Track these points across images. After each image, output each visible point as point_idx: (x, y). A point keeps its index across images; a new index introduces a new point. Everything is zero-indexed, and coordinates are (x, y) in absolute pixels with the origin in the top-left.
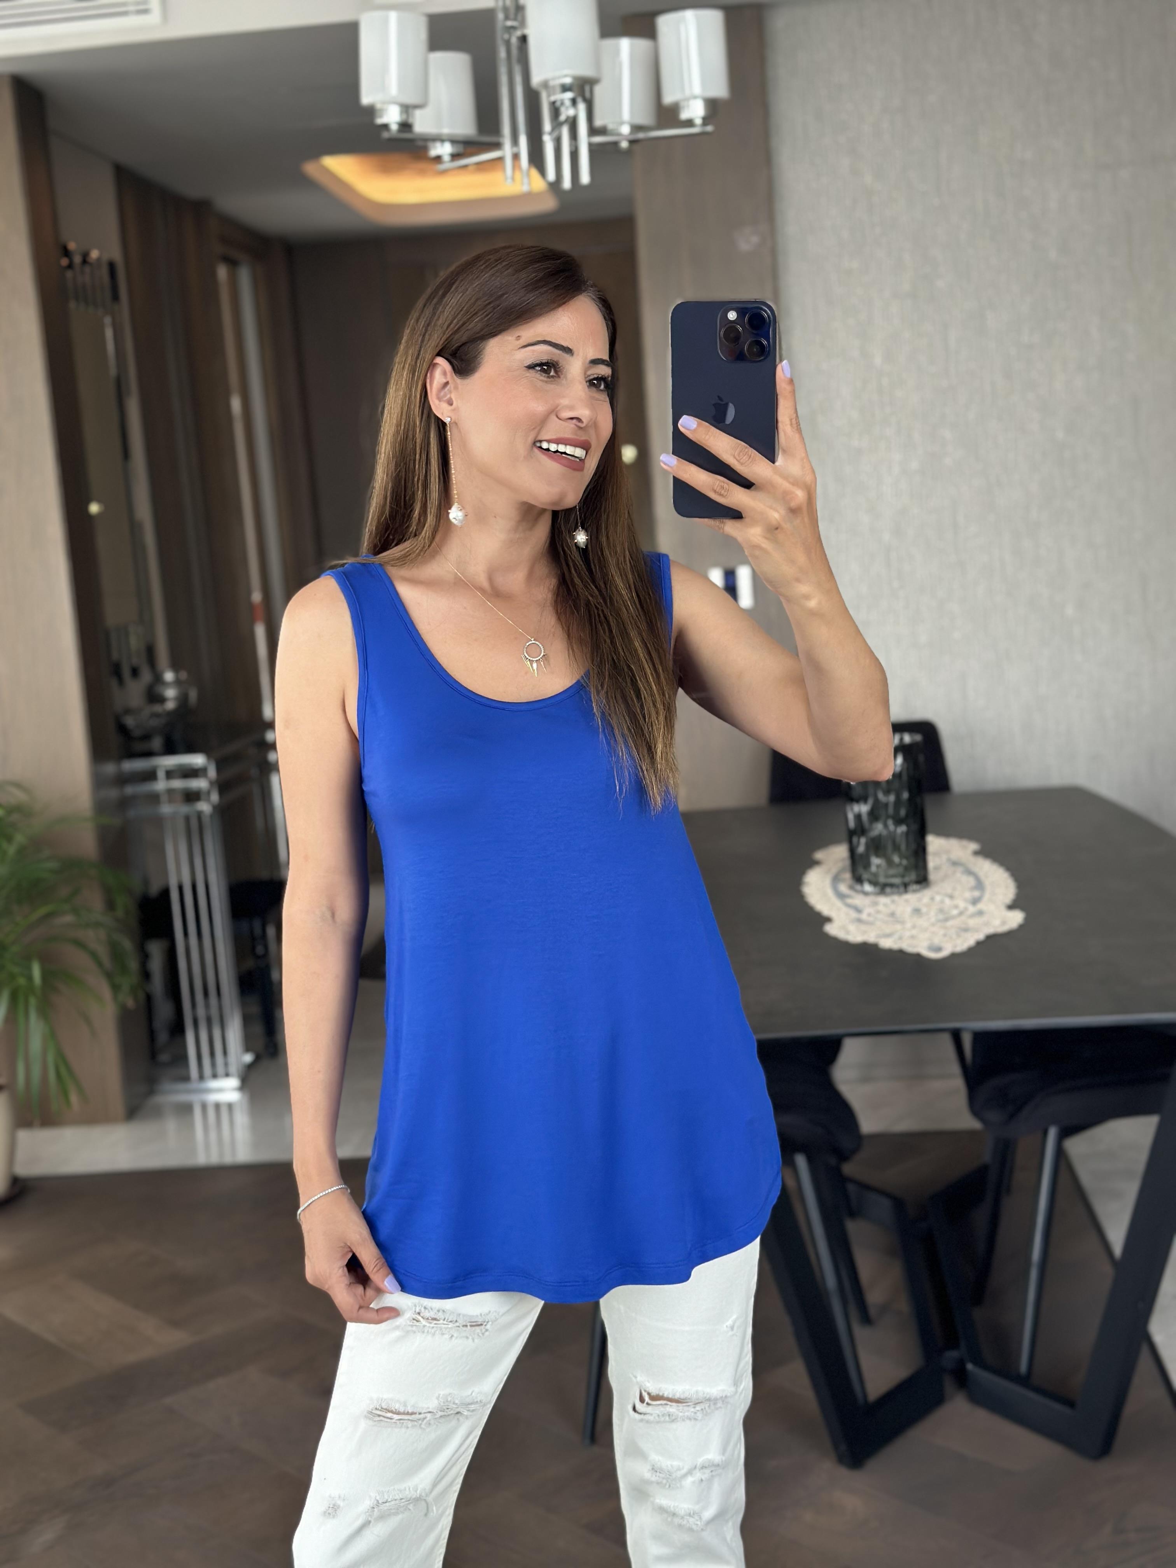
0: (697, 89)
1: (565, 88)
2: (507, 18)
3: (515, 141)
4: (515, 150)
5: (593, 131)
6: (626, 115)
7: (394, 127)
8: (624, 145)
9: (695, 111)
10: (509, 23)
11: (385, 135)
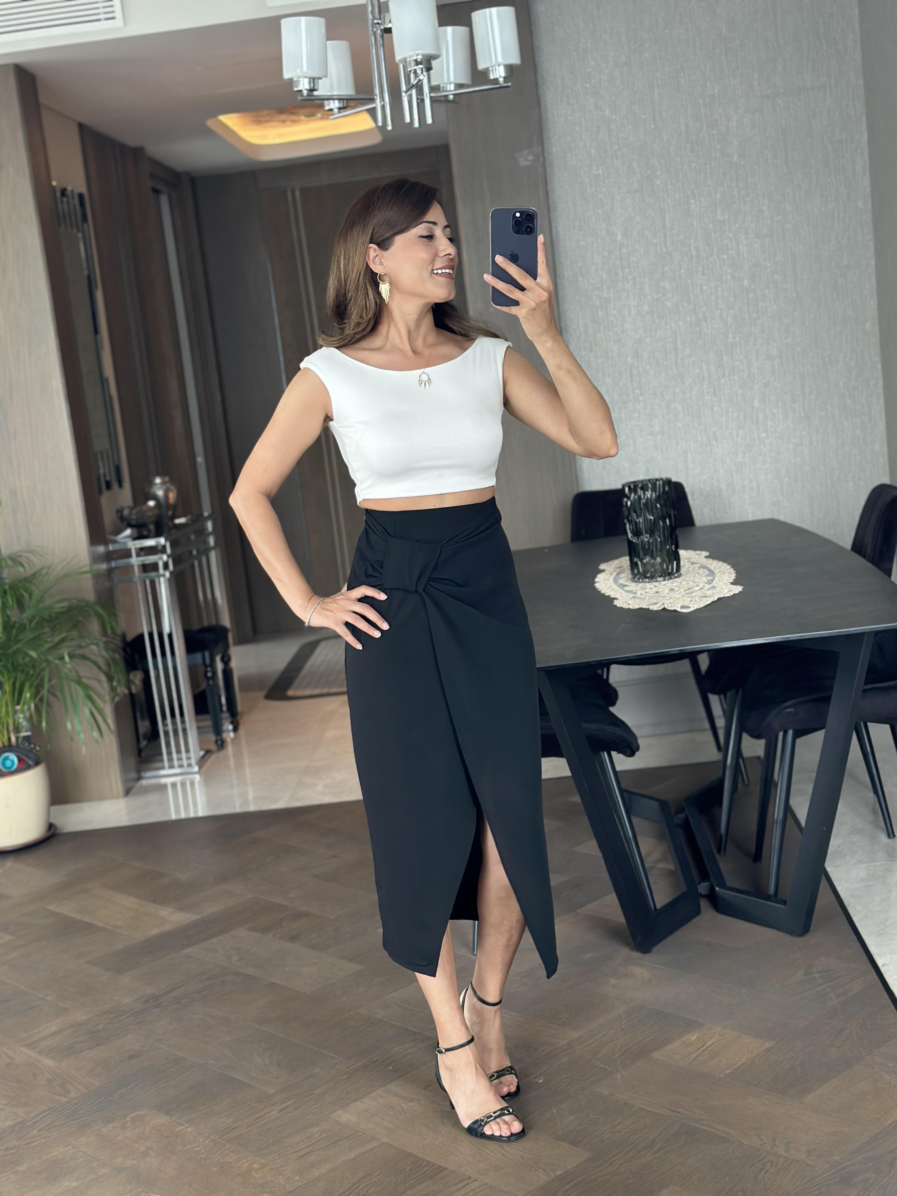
0: (500, 60)
1: (417, 63)
2: (374, 18)
3: (382, 98)
4: (383, 103)
5: (433, 89)
6: (452, 79)
7: (305, 93)
8: (451, 97)
9: (499, 73)
10: (376, 21)
11: (300, 98)
